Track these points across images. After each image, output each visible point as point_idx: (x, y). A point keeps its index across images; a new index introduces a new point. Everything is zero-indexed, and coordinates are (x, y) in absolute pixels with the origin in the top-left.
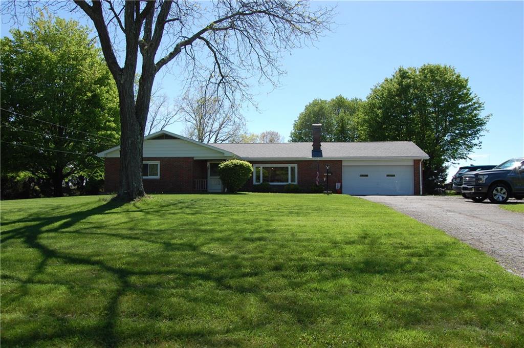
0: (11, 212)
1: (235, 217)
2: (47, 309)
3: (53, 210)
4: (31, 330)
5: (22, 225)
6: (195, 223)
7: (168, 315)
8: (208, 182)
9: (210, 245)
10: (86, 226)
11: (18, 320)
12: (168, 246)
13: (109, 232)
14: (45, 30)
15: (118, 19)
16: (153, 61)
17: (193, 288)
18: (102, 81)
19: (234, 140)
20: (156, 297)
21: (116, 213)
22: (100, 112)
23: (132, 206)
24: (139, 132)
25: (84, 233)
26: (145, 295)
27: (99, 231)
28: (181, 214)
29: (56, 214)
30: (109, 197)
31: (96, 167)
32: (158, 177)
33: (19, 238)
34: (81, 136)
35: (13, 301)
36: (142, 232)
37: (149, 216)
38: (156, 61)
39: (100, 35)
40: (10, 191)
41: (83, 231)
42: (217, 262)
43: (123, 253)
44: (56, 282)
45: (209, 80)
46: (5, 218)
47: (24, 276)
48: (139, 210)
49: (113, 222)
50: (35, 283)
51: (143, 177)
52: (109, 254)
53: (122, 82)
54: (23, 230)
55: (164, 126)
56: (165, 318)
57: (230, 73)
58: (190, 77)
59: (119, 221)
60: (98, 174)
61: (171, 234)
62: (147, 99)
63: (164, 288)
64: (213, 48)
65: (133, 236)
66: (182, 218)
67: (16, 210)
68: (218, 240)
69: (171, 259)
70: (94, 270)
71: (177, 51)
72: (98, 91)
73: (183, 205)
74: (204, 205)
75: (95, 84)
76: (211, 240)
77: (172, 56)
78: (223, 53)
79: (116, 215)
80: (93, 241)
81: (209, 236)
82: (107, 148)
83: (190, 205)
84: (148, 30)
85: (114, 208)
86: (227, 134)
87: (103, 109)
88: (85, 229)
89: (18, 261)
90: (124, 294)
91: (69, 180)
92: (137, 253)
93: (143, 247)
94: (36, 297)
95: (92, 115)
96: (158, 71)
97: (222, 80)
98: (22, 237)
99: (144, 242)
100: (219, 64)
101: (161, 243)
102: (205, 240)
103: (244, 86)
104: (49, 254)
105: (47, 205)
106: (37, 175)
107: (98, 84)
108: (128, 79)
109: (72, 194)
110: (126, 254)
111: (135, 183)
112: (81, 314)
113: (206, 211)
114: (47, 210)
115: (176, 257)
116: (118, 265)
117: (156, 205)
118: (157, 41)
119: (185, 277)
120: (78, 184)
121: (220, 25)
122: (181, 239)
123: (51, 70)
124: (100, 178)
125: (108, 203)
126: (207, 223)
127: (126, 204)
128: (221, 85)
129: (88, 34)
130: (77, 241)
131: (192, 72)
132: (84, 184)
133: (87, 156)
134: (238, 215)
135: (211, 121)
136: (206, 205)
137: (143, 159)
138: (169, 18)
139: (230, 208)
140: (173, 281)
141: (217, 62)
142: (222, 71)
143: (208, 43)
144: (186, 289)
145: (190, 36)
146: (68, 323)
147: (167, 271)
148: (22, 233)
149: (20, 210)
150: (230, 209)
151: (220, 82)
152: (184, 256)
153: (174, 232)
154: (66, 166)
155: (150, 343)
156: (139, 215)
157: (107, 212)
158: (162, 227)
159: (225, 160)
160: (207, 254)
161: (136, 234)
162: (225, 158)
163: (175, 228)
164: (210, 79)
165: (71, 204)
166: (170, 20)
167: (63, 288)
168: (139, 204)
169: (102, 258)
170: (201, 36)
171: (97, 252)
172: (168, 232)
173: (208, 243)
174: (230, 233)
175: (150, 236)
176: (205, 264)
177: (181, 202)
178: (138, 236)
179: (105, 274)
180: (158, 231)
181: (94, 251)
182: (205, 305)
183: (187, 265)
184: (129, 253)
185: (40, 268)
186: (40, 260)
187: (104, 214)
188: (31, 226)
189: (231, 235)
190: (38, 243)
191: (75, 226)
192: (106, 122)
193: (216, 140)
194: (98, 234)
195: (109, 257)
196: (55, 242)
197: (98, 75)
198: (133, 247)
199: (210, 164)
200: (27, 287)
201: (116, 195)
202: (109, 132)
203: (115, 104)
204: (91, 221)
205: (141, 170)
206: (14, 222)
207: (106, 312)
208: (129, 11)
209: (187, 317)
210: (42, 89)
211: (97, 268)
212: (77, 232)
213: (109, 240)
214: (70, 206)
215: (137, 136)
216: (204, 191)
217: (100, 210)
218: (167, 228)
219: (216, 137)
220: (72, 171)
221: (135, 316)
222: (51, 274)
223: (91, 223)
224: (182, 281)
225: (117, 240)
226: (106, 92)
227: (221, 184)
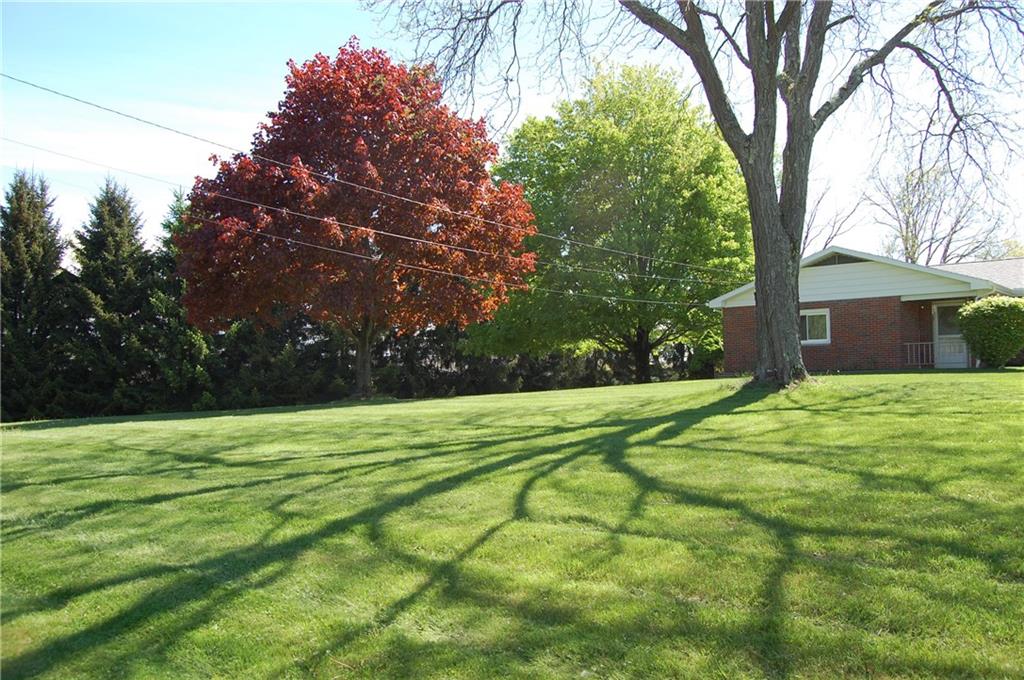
0: (575, 409)
1: (1011, 423)
2: (657, 582)
3: (642, 406)
4: (634, 615)
5: (595, 432)
6: (919, 434)
7: (887, 620)
8: (936, 347)
9: (962, 482)
10: (705, 436)
11: (613, 595)
12: (868, 479)
13: (747, 449)
14: (606, 92)
15: (733, 43)
16: (808, 110)
17: (934, 570)
18: (708, 166)
19: (988, 253)
20: (857, 582)
21: (755, 412)
22: (708, 224)
23: (783, 398)
24: (789, 254)
25: (702, 450)
26: (834, 575)
27: (728, 446)
28: (886, 415)
29: (648, 412)
30: (738, 383)
31: (706, 327)
32: (827, 341)
33: (595, 454)
34: (677, 271)
35: (602, 561)
36: (810, 449)
37: (821, 419)
38: (813, 111)
39: (704, 80)
40: (567, 373)
41: (702, 446)
42: (984, 520)
43: (779, 489)
44: (665, 536)
45: (927, 131)
46: (569, 419)
47: (613, 521)
48: (797, 406)
49: (752, 429)
50: (632, 534)
51: (802, 342)
52: (753, 490)
53: (751, 161)
54: (599, 441)
55: (831, 238)
56: (881, 625)
57: (976, 106)
58: (883, 131)
59: (762, 428)
60: (711, 340)
61: (871, 456)
62: (801, 188)
63: (870, 564)
64: (931, 60)
65: (796, 457)
66: (890, 424)
67: (583, 406)
68: (979, 471)
69: (880, 507)
70: (731, 519)
71: (854, 81)
72: (704, 185)
73: (888, 396)
74: (934, 397)
75: (696, 173)
76: (963, 470)
77: (845, 93)
78: (956, 65)
79: (755, 415)
80: (721, 465)
81: (957, 463)
82: (725, 289)
83: (902, 397)
84: (793, 52)
85: (749, 403)
86: (969, 241)
87: (713, 218)
88: (703, 441)
89: (599, 493)
90: (791, 569)
91: (660, 353)
92: (808, 490)
93: (819, 480)
94: (638, 560)
95: (695, 232)
96: (819, 129)
97: (957, 124)
98: (600, 453)
99: (818, 469)
100: (947, 94)
101: (853, 473)
102: (949, 470)
103: (1012, 131)
104: (648, 484)
105: (632, 398)
106: (607, 346)
107: (702, 172)
108: (762, 154)
109: (664, 377)
110: (786, 492)
111: (788, 354)
112: (716, 599)
113: (941, 410)
114: (631, 406)
115: (890, 502)
116: (774, 512)
117: (831, 397)
118: (812, 69)
119: (917, 546)
120: (675, 359)
121: (943, 9)
122: (895, 466)
123: (621, 160)
124: (714, 347)
125: (737, 393)
126: (948, 434)
127: (771, 395)
128: (955, 136)
129: (675, 84)
130: (692, 462)
131: (888, 119)
132: (685, 359)
133: (690, 307)
134: (1018, 418)
135: (931, 217)
136: (938, 397)
137: (800, 306)
138: (832, 18)
139: (994, 401)
140: (890, 551)
141: (944, 89)
142: (955, 106)
143: (920, 53)
144: (920, 572)
145: (879, 46)
146: (696, 611)
147: (874, 531)
148: (599, 446)
149: (589, 406)
150: (996, 404)
151: (953, 131)
152: (908, 502)
153: (878, 451)
154: (655, 327)
155: (855, 673)
156: (800, 417)
157: (737, 410)
158: (851, 441)
159: (972, 299)
160: (959, 500)
161: (800, 453)
162: (970, 295)
163: (878, 444)
164: (929, 126)
165: (670, 396)
166: (836, 23)
167: (680, 548)
168: (796, 395)
169: (742, 497)
170: (903, 40)
171: (730, 485)
172: (866, 451)
173: (958, 478)
174: (1005, 457)
175: (829, 457)
176: (957, 523)
177: (882, 391)
178: (804, 457)
179: (750, 526)
180: (842, 448)
181: (726, 484)
182: (970, 611)
183: (915, 522)
184: (792, 491)
185: (636, 507)
186: (634, 495)
187: (733, 413)
188: (611, 435)
189: (1008, 462)
190: (626, 463)
191: (683, 436)
192: (720, 241)
193: (945, 257)
194: (727, 451)
195: (755, 496)
196: (654, 464)
197: (701, 155)
198: (796, 479)
199: (939, 308)
200: (620, 539)
201: (750, 379)
202: (727, 260)
203: (735, 205)
204: (711, 427)
205: (797, 328)
206: (584, 427)
207: (761, 600)
208: (754, 23)
209: (929, 630)
210: (608, 195)
211: (735, 516)
212: (688, 446)
213: (750, 463)
214: (669, 400)
215: (786, 262)
216: (927, 366)
217: (725, 406)
218: (860, 444)
219: (946, 251)
220: (665, 337)
221: (820, 614)
222: (655, 519)
223: (712, 430)
224: (909, 554)
225: (765, 463)
226: (718, 185)
227: (965, 351)
